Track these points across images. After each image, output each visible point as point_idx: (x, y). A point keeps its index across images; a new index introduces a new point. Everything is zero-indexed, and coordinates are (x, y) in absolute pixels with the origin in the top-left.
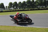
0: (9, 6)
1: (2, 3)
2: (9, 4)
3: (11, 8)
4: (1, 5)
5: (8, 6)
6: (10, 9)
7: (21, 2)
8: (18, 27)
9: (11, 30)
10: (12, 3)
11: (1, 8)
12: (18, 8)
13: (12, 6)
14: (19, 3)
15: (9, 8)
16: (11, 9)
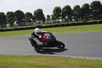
0: (55, 15)
1: (39, 9)
2: (54, 11)
3: (58, 19)
4: (38, 12)
5: (53, 14)
6: (55, 22)
7: (78, 6)
8: (75, 59)
9: (61, 65)
10: (60, 9)
11: (37, 19)
12: (73, 20)
13: (61, 15)
14: (74, 8)
15: (53, 19)
16: (59, 22)
